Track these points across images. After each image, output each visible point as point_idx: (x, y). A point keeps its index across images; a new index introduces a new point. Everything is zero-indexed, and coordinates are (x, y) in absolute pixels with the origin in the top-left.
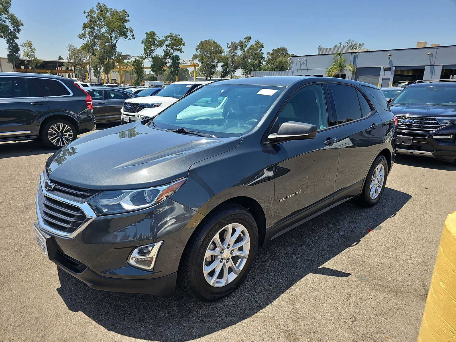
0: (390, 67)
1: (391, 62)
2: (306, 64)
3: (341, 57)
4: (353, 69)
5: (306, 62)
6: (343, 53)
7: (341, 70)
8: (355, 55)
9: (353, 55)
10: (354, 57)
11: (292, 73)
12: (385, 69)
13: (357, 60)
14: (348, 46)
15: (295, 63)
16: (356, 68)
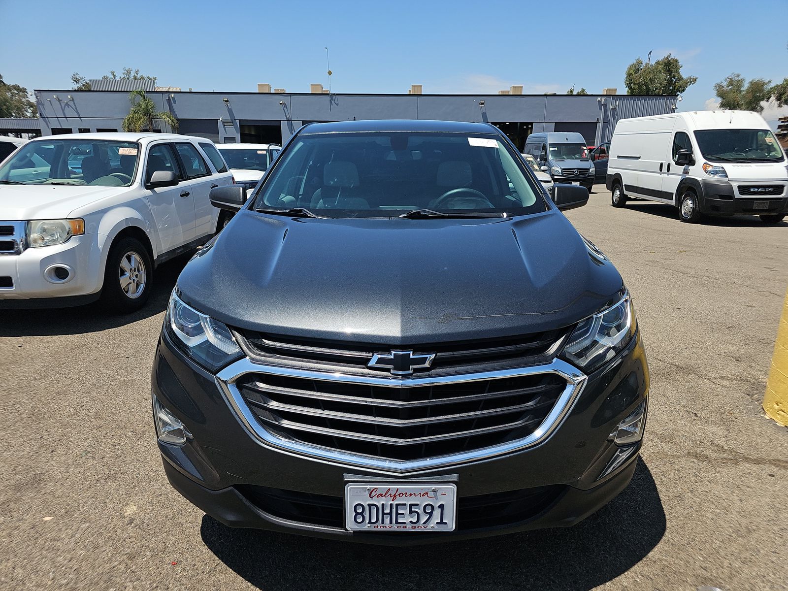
0: (232, 121)
1: (230, 111)
2: (74, 107)
3: (144, 98)
4: (172, 121)
5: (74, 103)
6: (147, 92)
7: (150, 122)
8: (169, 97)
9: (166, 96)
10: (169, 100)
11: (45, 124)
12: (225, 123)
13: (174, 105)
14: (128, 79)
15: (47, 104)
16: (177, 119)
